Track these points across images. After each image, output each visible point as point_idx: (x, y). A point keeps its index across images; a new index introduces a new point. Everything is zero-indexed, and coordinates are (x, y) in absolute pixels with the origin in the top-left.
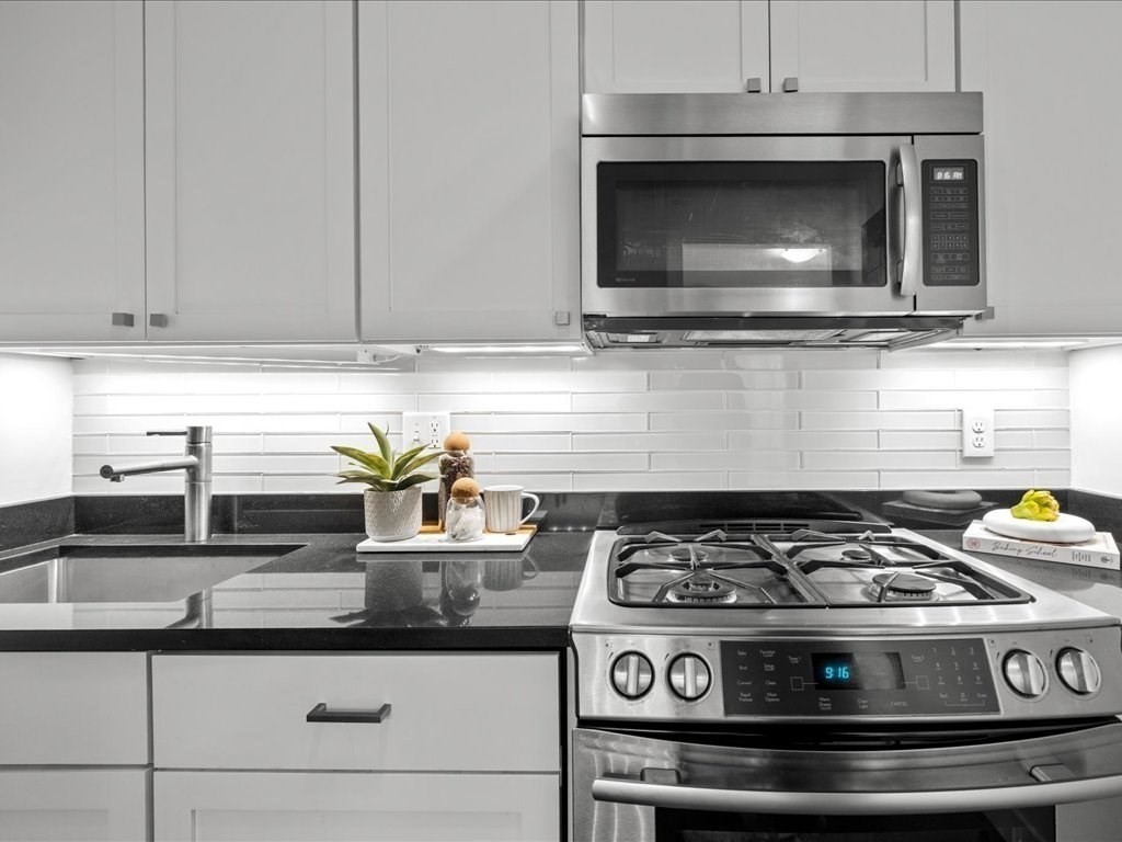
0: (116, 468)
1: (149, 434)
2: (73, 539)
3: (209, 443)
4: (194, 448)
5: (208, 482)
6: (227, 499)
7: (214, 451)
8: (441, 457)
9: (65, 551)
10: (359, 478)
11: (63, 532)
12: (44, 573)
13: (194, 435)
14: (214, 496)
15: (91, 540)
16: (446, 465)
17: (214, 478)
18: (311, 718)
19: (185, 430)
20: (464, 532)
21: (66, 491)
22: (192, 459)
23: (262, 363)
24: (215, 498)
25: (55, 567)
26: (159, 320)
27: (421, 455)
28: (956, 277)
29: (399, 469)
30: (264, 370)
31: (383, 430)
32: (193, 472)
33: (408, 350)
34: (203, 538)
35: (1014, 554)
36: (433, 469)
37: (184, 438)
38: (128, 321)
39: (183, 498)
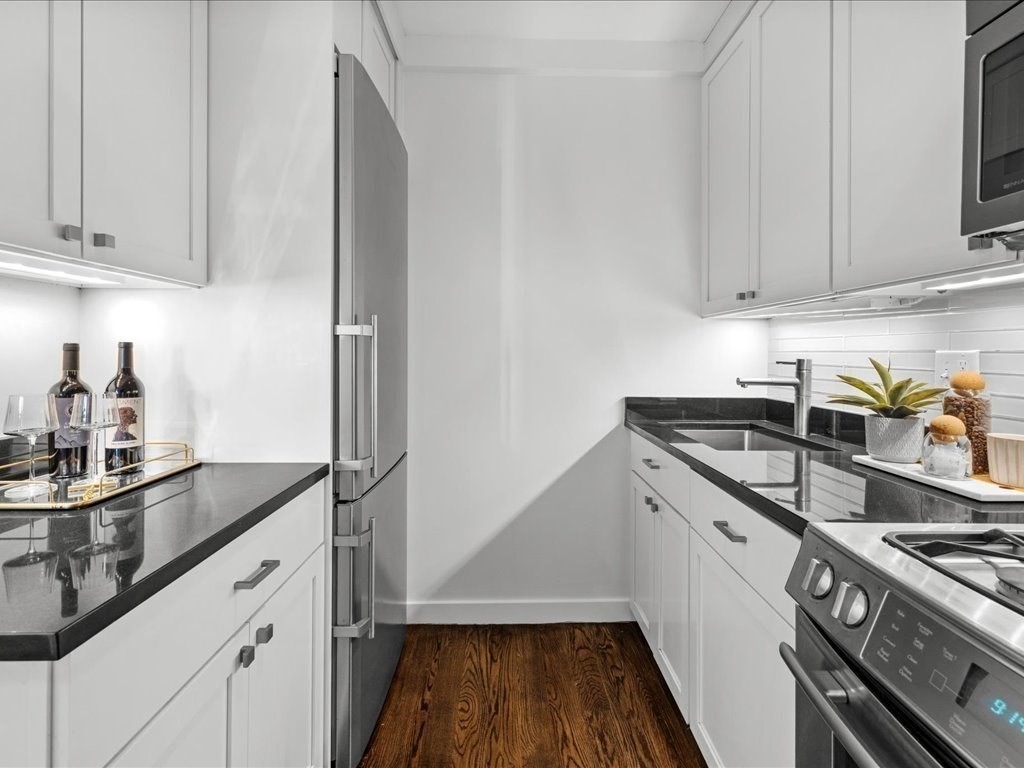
1: (778, 363)
2: (755, 422)
3: (810, 371)
4: (799, 374)
5: (808, 397)
7: (813, 376)
9: (752, 427)
11: (759, 418)
12: (743, 435)
13: (800, 363)
14: (813, 408)
17: (812, 395)
18: (716, 524)
19: (795, 361)
22: (797, 380)
23: (844, 313)
25: (747, 433)
26: (753, 295)
29: (893, 400)
30: (846, 319)
32: (798, 388)
34: (803, 434)
37: (794, 367)
38: (742, 296)
39: (793, 405)
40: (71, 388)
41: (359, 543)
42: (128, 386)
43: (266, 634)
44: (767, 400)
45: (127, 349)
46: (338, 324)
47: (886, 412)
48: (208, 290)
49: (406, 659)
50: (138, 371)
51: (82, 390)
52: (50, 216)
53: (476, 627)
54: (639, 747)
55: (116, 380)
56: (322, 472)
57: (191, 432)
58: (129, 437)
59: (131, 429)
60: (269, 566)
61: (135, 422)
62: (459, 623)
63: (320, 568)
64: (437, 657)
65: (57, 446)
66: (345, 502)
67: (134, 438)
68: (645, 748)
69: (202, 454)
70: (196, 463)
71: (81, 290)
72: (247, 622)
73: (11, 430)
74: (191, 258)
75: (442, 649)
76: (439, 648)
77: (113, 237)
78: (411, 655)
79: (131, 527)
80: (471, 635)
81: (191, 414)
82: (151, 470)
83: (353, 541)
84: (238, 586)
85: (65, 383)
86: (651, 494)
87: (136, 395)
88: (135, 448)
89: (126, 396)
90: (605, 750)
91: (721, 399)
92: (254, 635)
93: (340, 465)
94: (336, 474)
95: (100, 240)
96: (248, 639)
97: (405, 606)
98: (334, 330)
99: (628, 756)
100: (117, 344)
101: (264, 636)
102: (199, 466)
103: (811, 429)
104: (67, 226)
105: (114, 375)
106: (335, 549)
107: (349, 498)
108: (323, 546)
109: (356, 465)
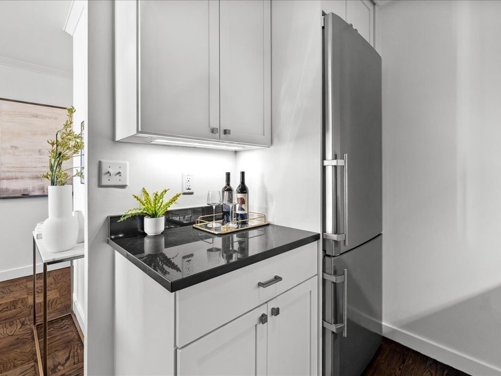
40: (228, 189)
41: (336, 281)
42: (243, 189)
43: (276, 312)
45: (243, 174)
46: (325, 160)
48: (272, 148)
49: (380, 358)
50: (247, 183)
51: (231, 189)
52: (209, 126)
53: (435, 361)
55: (239, 186)
56: (316, 237)
57: (267, 209)
58: (243, 209)
59: (243, 206)
60: (277, 279)
61: (244, 203)
62: (422, 352)
63: (314, 287)
64: (401, 367)
65: (223, 210)
66: (329, 256)
67: (244, 210)
69: (270, 220)
70: (266, 223)
71: (236, 152)
72: (266, 302)
73: (208, 203)
74: (264, 135)
75: (406, 364)
76: (403, 362)
77: (230, 130)
78: (384, 357)
79: (243, 245)
80: (431, 365)
81: (267, 202)
82: (252, 223)
83: (333, 279)
84: (260, 284)
85: (226, 187)
87: (245, 193)
88: (245, 214)
89: (242, 193)
92: (270, 310)
93: (326, 236)
94: (324, 240)
95: (225, 132)
96: (266, 310)
97: (381, 325)
98: (323, 163)
100: (240, 172)
101: (275, 312)
102: (268, 225)
104: (213, 128)
105: (239, 185)
106: (324, 280)
107: (331, 255)
108: (317, 276)
109: (335, 237)
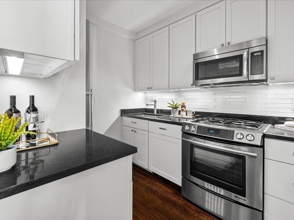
0: (148, 104)
1: (151, 101)
2: (145, 113)
4: (155, 103)
6: (159, 109)
8: (181, 105)
9: (144, 114)
10: (170, 107)
15: (146, 113)
16: (182, 106)
17: (157, 107)
20: (182, 115)
21: (144, 108)
22: (155, 104)
24: (157, 109)
26: (151, 88)
27: (178, 104)
28: (258, 73)
29: (175, 106)
31: (173, 101)
33: (178, 90)
34: (156, 114)
35: (285, 129)
36: (180, 107)
37: (154, 102)
38: (148, 88)
39: (154, 109)
42: (34, 109)
44: (145, 108)
47: (174, 108)
51: (18, 112)
54: (140, 178)
68: (141, 177)
86: (133, 129)
90: (135, 181)
91: (134, 109)
99: (139, 180)
100: (29, 96)
103: (157, 113)
